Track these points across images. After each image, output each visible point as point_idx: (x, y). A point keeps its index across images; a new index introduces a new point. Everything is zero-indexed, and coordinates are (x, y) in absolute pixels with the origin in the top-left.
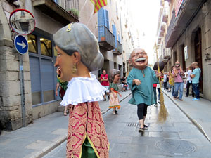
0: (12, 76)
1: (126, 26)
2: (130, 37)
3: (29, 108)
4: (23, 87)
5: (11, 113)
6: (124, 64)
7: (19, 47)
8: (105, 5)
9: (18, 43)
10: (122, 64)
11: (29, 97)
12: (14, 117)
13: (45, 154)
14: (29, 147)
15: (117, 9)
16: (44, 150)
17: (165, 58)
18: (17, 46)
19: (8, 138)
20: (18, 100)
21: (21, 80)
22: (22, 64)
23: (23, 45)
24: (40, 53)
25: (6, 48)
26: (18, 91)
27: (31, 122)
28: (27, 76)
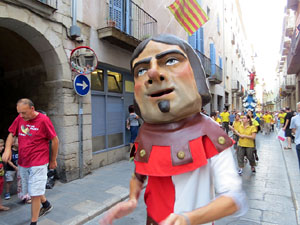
0: (69, 121)
1: (233, 43)
2: (239, 56)
3: (89, 156)
4: (82, 133)
5: (67, 162)
6: (227, 94)
7: (79, 89)
8: (206, 21)
9: (78, 84)
10: (223, 95)
11: (88, 144)
12: (70, 167)
13: (89, 218)
14: (76, 208)
15: (218, 21)
16: (90, 214)
17: (287, 87)
18: (77, 87)
19: (59, 192)
20: (75, 147)
21: (80, 125)
22: (82, 107)
23: (84, 86)
24: (106, 89)
25: (65, 90)
26: (76, 137)
27: (90, 173)
28: (87, 120)
